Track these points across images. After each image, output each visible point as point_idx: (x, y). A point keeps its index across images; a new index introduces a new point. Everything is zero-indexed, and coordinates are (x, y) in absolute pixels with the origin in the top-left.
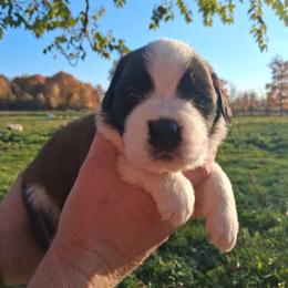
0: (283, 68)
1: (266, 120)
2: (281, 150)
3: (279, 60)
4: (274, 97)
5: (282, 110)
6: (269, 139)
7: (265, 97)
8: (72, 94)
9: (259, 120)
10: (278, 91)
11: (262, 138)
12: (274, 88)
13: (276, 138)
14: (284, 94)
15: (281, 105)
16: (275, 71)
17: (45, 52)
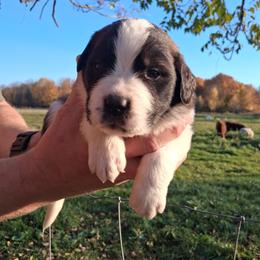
8: (232, 96)
17: (203, 50)
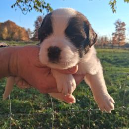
0: (121, 26)
1: (112, 50)
2: (118, 64)
3: (119, 21)
4: (116, 39)
5: (119, 46)
6: (112, 59)
7: (112, 39)
9: (108, 50)
10: (118, 37)
11: (109, 58)
12: (116, 35)
13: (116, 58)
14: (120, 38)
15: (119, 43)
16: (117, 27)
